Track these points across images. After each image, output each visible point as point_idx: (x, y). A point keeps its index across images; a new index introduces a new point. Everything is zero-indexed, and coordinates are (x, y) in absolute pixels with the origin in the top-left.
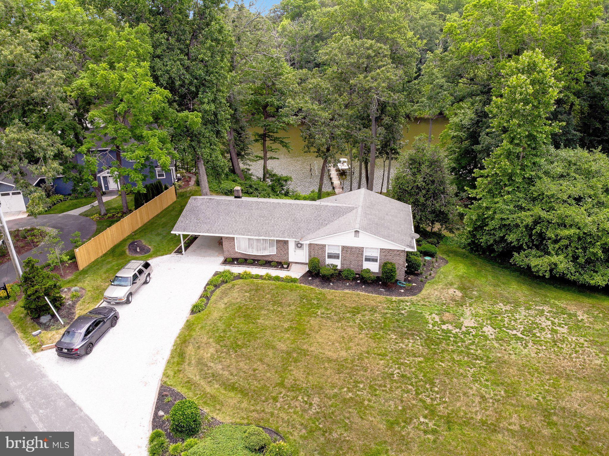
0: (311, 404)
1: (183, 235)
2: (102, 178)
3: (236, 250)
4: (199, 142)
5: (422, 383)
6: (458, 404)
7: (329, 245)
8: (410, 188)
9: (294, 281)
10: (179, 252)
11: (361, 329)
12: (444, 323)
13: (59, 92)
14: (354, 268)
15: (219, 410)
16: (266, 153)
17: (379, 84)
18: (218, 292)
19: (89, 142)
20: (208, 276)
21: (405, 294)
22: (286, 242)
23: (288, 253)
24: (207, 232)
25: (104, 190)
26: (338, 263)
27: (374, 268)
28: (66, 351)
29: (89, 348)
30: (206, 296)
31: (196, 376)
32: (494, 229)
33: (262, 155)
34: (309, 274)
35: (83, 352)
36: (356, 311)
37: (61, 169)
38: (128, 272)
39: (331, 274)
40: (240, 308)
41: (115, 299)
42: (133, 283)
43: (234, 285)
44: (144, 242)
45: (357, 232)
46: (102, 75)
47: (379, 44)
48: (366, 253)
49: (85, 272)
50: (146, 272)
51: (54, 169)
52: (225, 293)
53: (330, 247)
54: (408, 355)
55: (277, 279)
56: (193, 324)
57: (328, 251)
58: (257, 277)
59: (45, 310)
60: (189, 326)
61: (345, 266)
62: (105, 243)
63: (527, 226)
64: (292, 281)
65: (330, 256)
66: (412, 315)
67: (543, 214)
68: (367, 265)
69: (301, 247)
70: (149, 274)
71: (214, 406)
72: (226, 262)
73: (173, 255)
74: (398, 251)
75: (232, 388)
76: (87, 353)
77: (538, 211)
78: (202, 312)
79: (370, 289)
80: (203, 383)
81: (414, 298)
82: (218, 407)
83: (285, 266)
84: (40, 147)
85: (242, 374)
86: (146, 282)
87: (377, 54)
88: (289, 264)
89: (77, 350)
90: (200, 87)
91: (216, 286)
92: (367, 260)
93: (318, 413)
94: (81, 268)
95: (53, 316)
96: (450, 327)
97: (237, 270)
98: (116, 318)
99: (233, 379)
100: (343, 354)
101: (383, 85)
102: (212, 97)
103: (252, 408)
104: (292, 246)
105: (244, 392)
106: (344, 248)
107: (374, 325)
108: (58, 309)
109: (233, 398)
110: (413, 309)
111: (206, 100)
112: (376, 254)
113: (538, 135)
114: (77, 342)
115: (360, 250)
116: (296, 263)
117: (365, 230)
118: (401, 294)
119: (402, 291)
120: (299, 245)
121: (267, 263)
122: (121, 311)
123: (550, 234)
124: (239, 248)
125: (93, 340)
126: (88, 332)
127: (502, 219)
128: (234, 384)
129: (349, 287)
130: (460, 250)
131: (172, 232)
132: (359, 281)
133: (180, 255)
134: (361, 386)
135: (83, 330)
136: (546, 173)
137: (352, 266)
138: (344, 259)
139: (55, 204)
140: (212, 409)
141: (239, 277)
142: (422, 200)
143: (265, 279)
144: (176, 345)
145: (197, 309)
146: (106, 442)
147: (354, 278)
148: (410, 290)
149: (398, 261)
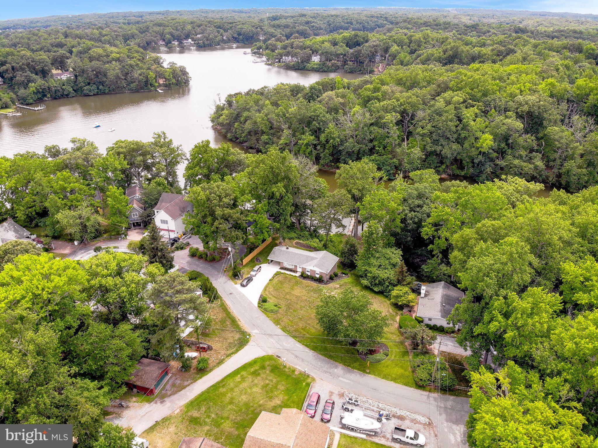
0: (288, 302)
1: (270, 259)
7: (307, 268)
9: (296, 276)
10: (269, 263)
11: (306, 290)
14: (313, 275)
18: (276, 277)
20: (275, 272)
22: (296, 266)
23: (296, 269)
24: (276, 260)
26: (309, 274)
27: (318, 276)
28: (243, 285)
29: (247, 285)
30: (273, 277)
31: (268, 293)
34: (301, 275)
36: (308, 286)
38: (256, 268)
39: (306, 276)
40: (280, 281)
41: (252, 275)
42: (257, 272)
43: (280, 275)
44: (260, 259)
45: (313, 266)
48: (317, 272)
49: (245, 266)
52: (278, 277)
55: (292, 275)
57: (307, 270)
58: (287, 274)
59: (237, 275)
60: (268, 284)
61: (311, 275)
62: (250, 258)
65: (308, 272)
66: (320, 289)
70: (261, 270)
71: (270, 299)
72: (280, 269)
73: (267, 264)
74: (324, 272)
75: (274, 297)
78: (272, 281)
79: (315, 282)
80: (269, 295)
81: (325, 286)
83: (295, 272)
86: (260, 272)
88: (297, 272)
91: (276, 275)
92: (317, 274)
95: (239, 277)
97: (283, 271)
98: (252, 280)
99: (275, 295)
100: (299, 295)
104: (298, 267)
105: (276, 298)
106: (310, 270)
107: (310, 290)
108: (240, 275)
109: (274, 299)
110: (322, 288)
112: (319, 273)
114: (245, 283)
115: (315, 271)
116: (299, 272)
119: (323, 284)
120: (300, 268)
121: (291, 270)
122: (254, 278)
124: (284, 265)
126: (247, 282)
129: (308, 280)
131: (267, 258)
138: (311, 273)
141: (282, 273)
142: (347, 255)
143: (289, 275)
144: (265, 287)
145: (270, 280)
146: (250, 301)
147: (313, 278)
148: (326, 284)
149: (324, 276)
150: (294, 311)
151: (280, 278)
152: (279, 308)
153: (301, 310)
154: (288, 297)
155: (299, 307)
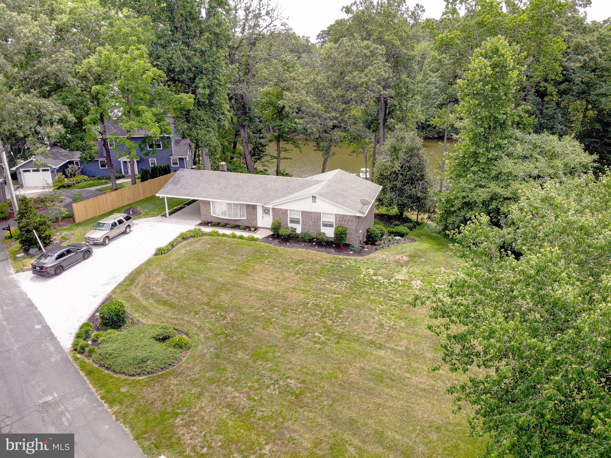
0: (225, 318)
1: (167, 198)
2: (122, 163)
3: (212, 215)
4: (196, 124)
5: (331, 311)
6: (355, 327)
7: (290, 210)
8: (389, 173)
9: (256, 240)
10: (165, 215)
11: (298, 273)
12: (375, 274)
13: (68, 67)
14: (313, 233)
15: (146, 316)
16: (280, 152)
17: (369, 79)
18: (184, 243)
19: (93, 114)
21: (353, 255)
22: (254, 207)
23: (256, 219)
24: (186, 196)
25: (123, 174)
26: (298, 227)
27: (330, 233)
28: (39, 268)
29: (59, 270)
30: (172, 245)
31: (137, 294)
32: (459, 209)
33: (276, 155)
34: (273, 236)
35: (52, 272)
36: (299, 262)
37: (63, 131)
38: (109, 220)
39: (288, 234)
40: (198, 254)
41: (93, 239)
42: (111, 229)
43: (200, 240)
44: (139, 208)
45: (314, 197)
46: (105, 55)
47: (375, 45)
48: (324, 219)
49: (79, 224)
50: (127, 223)
51: (58, 130)
52: (190, 244)
53: (293, 212)
54: (329, 292)
55: (241, 237)
56: (152, 262)
57: (290, 216)
58: (224, 235)
59: (34, 243)
60: (148, 263)
61: (305, 231)
62: (104, 205)
63: (483, 203)
64: (253, 240)
65: (292, 221)
66: (350, 268)
67: (499, 190)
68: (323, 230)
69: (268, 213)
70: (129, 226)
71: (143, 314)
72: (201, 224)
73: (159, 217)
74: (351, 216)
75: (165, 303)
76: (56, 274)
77: (495, 188)
78: (164, 255)
79: (323, 249)
80: (141, 298)
81: (359, 258)
82: (146, 313)
83: (252, 229)
84: (48, 111)
85: (177, 295)
86: (125, 233)
87: (373, 54)
88: (256, 228)
89: (47, 268)
90: (198, 74)
91: (184, 239)
92: (325, 225)
93: (229, 323)
94: (77, 221)
95: (40, 249)
96: (380, 278)
97: (207, 230)
98: (89, 252)
99: (167, 298)
100: (272, 288)
101: (373, 79)
102: (207, 83)
103: (174, 316)
104: (260, 211)
105: (171, 306)
106: (303, 213)
107: (310, 272)
108: (46, 245)
109: (161, 310)
110: (354, 264)
111: (201, 85)
112: (332, 220)
113: (499, 117)
115: (318, 216)
116: (263, 228)
117: (321, 195)
118: (349, 255)
119: (351, 252)
120: (267, 211)
121: (238, 226)
123: (503, 209)
124: (214, 213)
125: (64, 264)
126: (60, 256)
127: (464, 197)
128: (167, 301)
129: (303, 248)
130: (434, 234)
131: (157, 195)
132: (314, 244)
133: (164, 218)
134: (276, 309)
135: (56, 255)
136: (509, 155)
137: (311, 231)
138: (303, 225)
139: (79, 183)
140: (141, 315)
141: (208, 234)
142: (399, 184)
143: (230, 237)
144: (132, 273)
145: (160, 252)
146: (47, 329)
147: (311, 241)
148: (359, 253)
149: (351, 227)
150: (257, 356)
151: (198, 245)
152: (180, 346)
153: (293, 347)
154: (225, 298)
155: (277, 333)
